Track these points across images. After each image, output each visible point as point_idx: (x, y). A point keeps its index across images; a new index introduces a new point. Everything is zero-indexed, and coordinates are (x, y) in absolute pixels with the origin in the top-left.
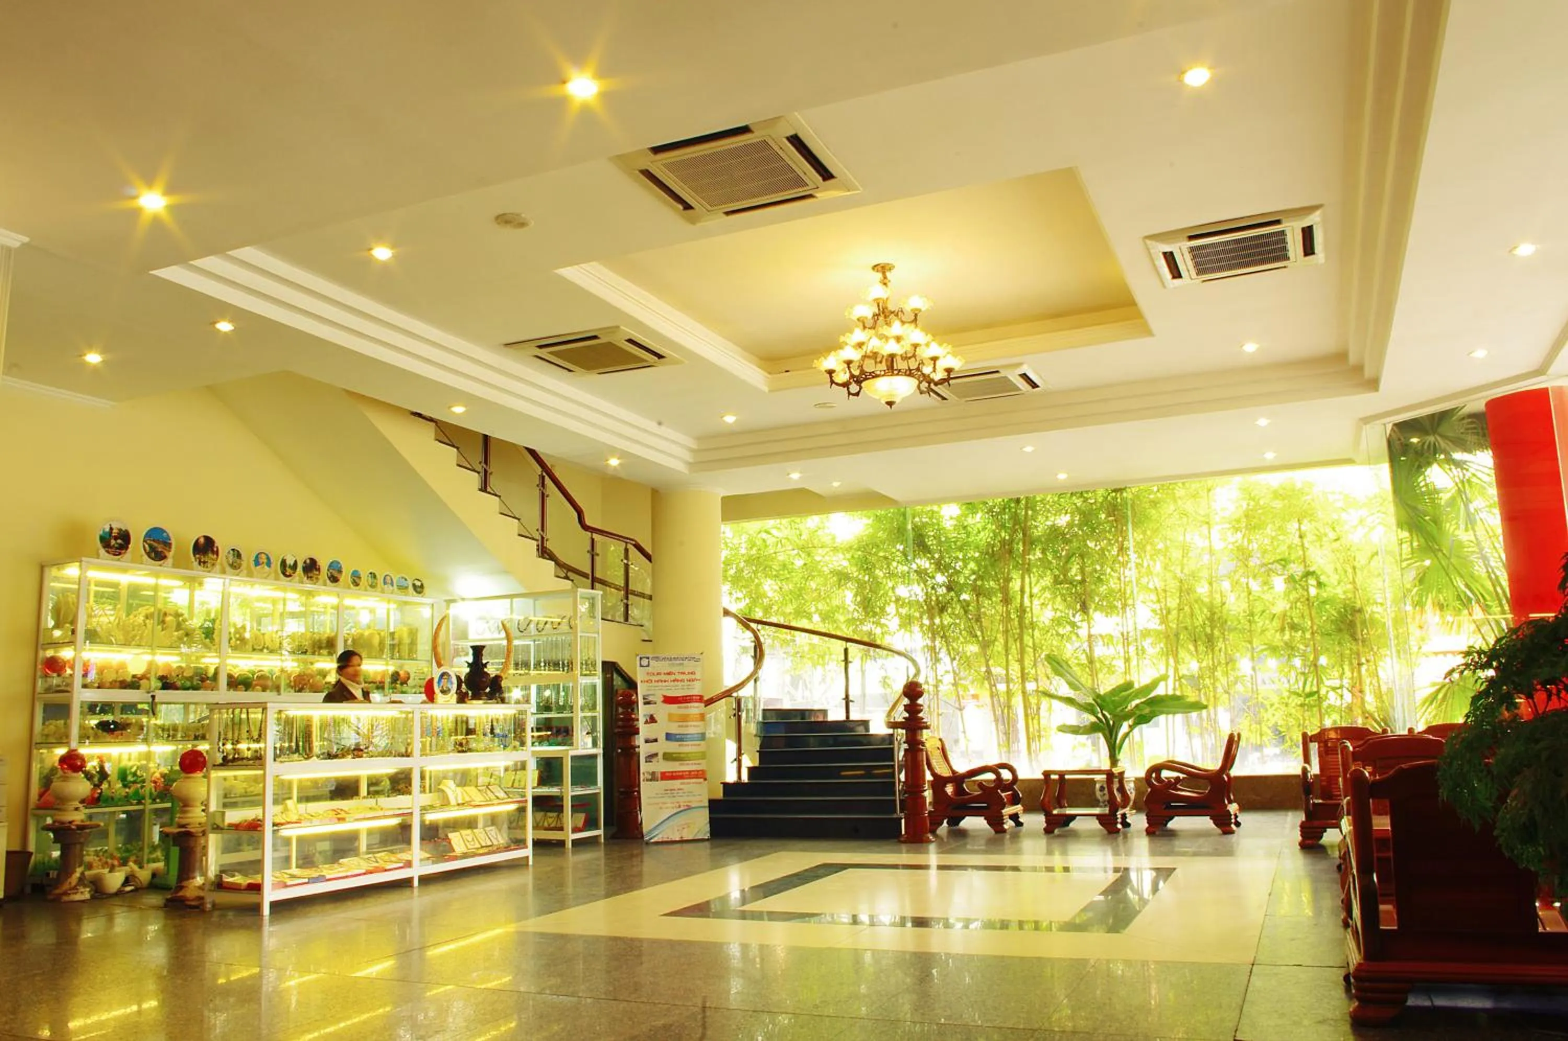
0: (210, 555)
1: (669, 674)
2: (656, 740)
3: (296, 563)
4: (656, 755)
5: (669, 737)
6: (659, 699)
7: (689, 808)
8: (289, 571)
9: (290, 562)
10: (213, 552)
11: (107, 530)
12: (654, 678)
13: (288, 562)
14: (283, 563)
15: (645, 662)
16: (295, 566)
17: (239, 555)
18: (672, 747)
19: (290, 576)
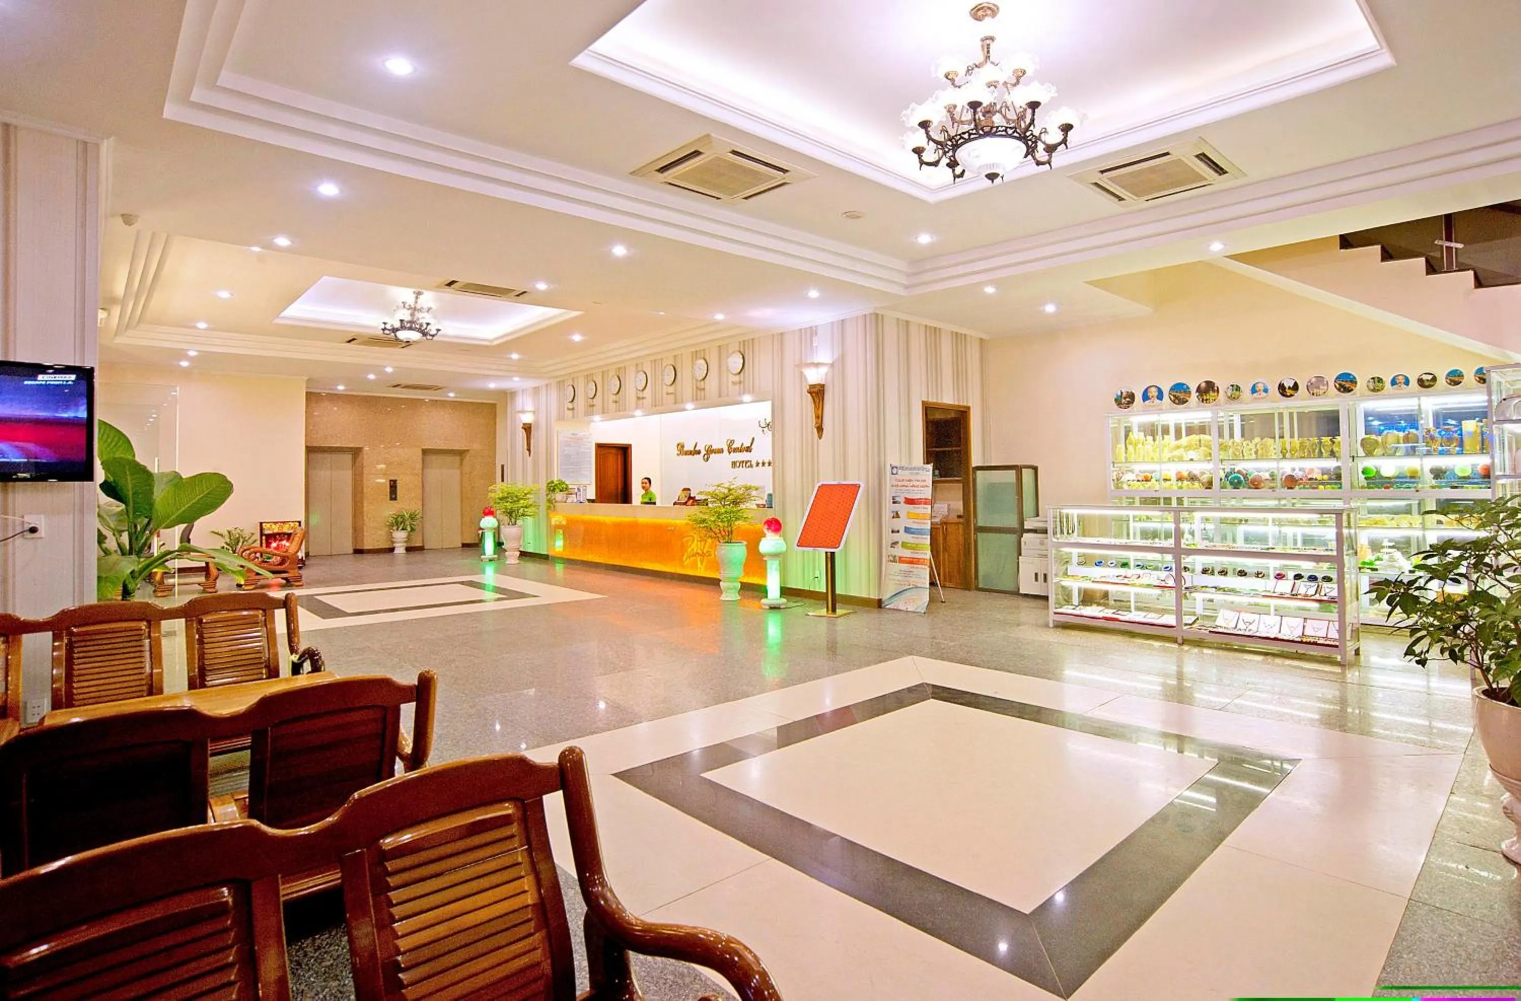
0: (1211, 393)
1: (910, 481)
2: (898, 532)
3: (1296, 385)
4: (897, 543)
5: (907, 530)
6: (902, 500)
7: (917, 587)
8: (1289, 392)
9: (1288, 384)
10: (1214, 391)
11: (1119, 394)
12: (900, 484)
13: (1287, 386)
14: (1281, 387)
15: (895, 471)
16: (1295, 387)
17: (1238, 388)
18: (908, 538)
19: (1291, 395)
